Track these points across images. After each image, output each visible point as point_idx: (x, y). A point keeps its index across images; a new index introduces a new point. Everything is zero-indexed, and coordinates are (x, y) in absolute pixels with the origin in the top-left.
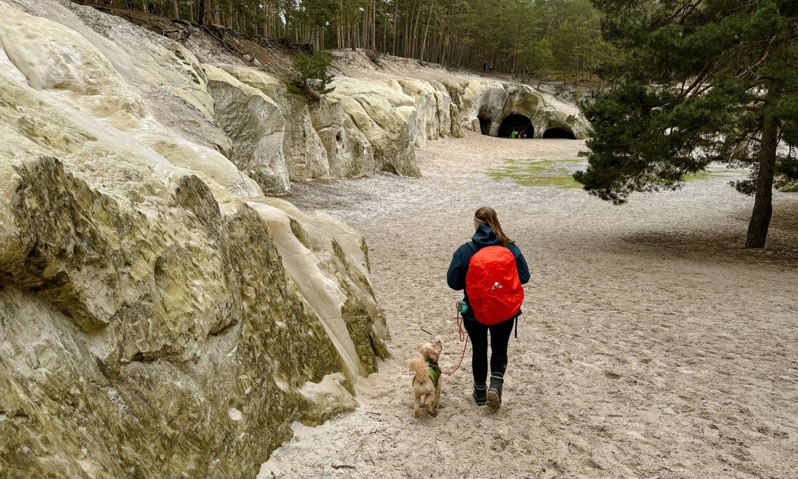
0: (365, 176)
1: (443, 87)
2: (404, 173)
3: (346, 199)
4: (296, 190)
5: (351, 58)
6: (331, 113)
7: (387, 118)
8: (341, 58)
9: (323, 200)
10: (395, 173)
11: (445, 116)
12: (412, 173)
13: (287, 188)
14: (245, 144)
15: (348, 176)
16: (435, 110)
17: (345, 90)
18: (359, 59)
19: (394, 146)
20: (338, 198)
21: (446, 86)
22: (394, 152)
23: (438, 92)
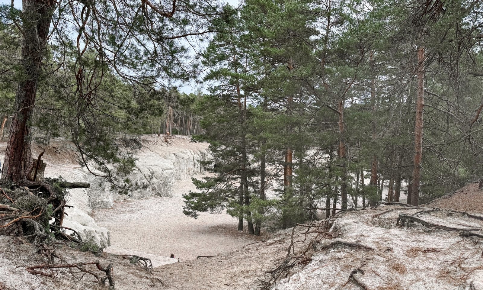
0: (147, 198)
1: (199, 152)
2: (165, 196)
3: (134, 209)
4: (116, 206)
5: (156, 141)
6: (134, 176)
7: (159, 175)
8: (151, 141)
9: (124, 210)
10: (161, 196)
11: (198, 166)
12: (168, 196)
13: (112, 205)
14: (98, 191)
15: (139, 198)
16: (193, 163)
17: (144, 164)
18: (160, 142)
19: (161, 186)
20: (131, 209)
21: (200, 152)
22: (161, 188)
23: (195, 156)
